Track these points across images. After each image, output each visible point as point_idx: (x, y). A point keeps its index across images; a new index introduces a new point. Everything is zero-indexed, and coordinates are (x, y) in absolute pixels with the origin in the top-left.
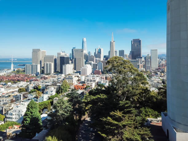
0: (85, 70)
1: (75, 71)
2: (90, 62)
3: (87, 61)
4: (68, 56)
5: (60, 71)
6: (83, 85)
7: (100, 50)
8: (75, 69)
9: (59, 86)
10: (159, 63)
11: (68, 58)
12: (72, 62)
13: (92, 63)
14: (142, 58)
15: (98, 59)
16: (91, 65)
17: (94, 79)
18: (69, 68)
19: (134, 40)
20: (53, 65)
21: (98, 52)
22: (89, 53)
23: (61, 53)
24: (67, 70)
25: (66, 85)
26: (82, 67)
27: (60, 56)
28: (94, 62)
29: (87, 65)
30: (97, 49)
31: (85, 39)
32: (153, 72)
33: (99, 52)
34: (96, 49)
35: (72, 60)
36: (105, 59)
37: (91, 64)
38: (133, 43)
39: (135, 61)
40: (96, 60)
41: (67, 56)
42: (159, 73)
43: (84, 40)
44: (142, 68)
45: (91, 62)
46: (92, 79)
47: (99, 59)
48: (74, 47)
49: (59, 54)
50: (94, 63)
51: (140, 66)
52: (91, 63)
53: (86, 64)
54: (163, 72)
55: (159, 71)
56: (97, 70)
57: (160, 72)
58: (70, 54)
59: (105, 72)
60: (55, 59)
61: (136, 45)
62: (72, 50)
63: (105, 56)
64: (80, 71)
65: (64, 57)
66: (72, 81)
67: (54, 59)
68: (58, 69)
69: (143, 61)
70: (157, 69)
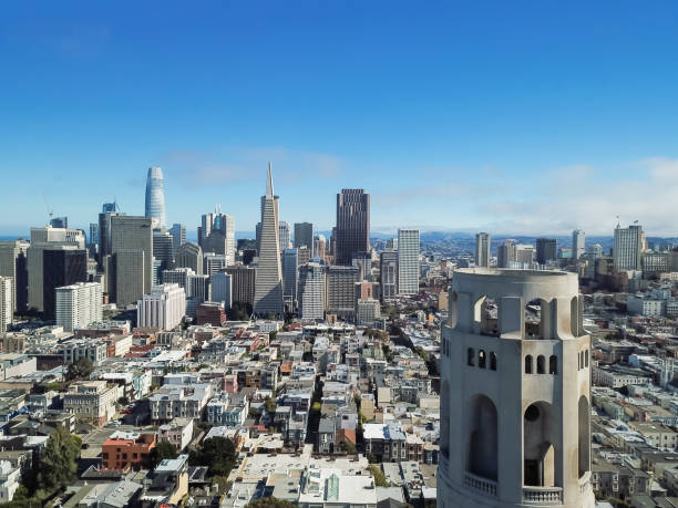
0: (158, 309)
1: (113, 307)
2: (178, 270)
3: (165, 265)
4: (82, 247)
5: (41, 309)
6: (141, 440)
7: (223, 220)
8: (112, 295)
9: (35, 448)
10: (423, 274)
11: (79, 257)
12: (100, 269)
13: (190, 272)
14: (369, 256)
15: (212, 256)
16: (183, 284)
17: (191, 398)
18: (86, 302)
19: (344, 191)
20: (9, 285)
21: (214, 230)
22: (177, 230)
23: (51, 229)
24: (75, 309)
26: (145, 296)
27: (41, 244)
28: (194, 269)
29: (167, 287)
30: (209, 218)
31: (159, 174)
32: (403, 307)
33: (218, 228)
34: (204, 218)
35: (97, 258)
36: (241, 254)
37: (181, 280)
38: (341, 204)
39: (346, 272)
40: (205, 260)
41: (75, 248)
42: (421, 313)
43: (153, 177)
44: (371, 299)
45: (183, 270)
46: (182, 397)
47: (219, 257)
48: (112, 202)
49: (39, 235)
50: (199, 276)
51: (364, 292)
52: (184, 274)
53: (161, 279)
54: (434, 309)
55: (421, 307)
56: (209, 303)
57: (425, 309)
58: (92, 228)
59: (241, 313)
60: (21, 255)
61: (353, 206)
62: (102, 217)
63: (241, 243)
64: (135, 312)
65: (63, 252)
66: (97, 408)
67: (16, 256)
68: (36, 300)
69: (374, 264)
70: (416, 298)
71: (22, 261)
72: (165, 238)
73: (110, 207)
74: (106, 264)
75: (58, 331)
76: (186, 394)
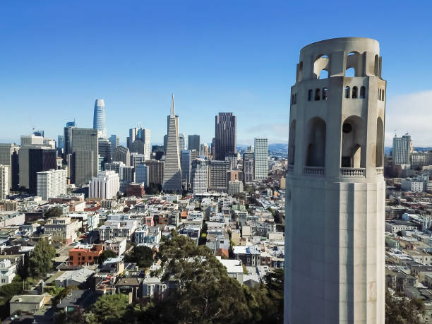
0: (101, 187)
1: (73, 186)
2: (115, 163)
3: (106, 160)
4: (54, 148)
5: (28, 187)
6: (94, 249)
7: (143, 132)
8: (72, 179)
9: (26, 253)
10: (270, 168)
11: (51, 154)
12: (65, 163)
13: (122, 165)
14: (236, 155)
15: (136, 155)
16: (117, 171)
17: (125, 228)
18: (56, 182)
19: (220, 114)
20: (7, 170)
21: (137, 138)
22: (113, 138)
23: (33, 137)
24: (49, 186)
25: (44, 252)
26: (93, 178)
27: (27, 146)
28: (125, 162)
29: (107, 173)
30: (134, 130)
31: (102, 103)
32: (258, 187)
33: (140, 136)
34: (131, 131)
35: (63, 156)
36: (154, 154)
37: (117, 169)
38: (218, 122)
39: (221, 164)
40: (131, 157)
41: (49, 148)
42: (269, 190)
43: (98, 105)
44: (237, 181)
45: (118, 163)
47: (141, 155)
48: (72, 121)
49: (25, 140)
50: (127, 167)
51: (233, 177)
52: (118, 165)
53: (103, 168)
54: (277, 188)
55: (269, 187)
56: (134, 183)
57: (272, 189)
58: (60, 139)
59: (154, 190)
60: (15, 153)
61: (226, 124)
62: (66, 130)
63: (154, 148)
64: (87, 189)
65: (41, 150)
66: (65, 233)
67: (12, 153)
68: (24, 181)
69: (239, 162)
70: (266, 182)
71: (15, 156)
72: (106, 143)
73: (71, 124)
74: (68, 160)
75: (38, 200)
76: (121, 225)
